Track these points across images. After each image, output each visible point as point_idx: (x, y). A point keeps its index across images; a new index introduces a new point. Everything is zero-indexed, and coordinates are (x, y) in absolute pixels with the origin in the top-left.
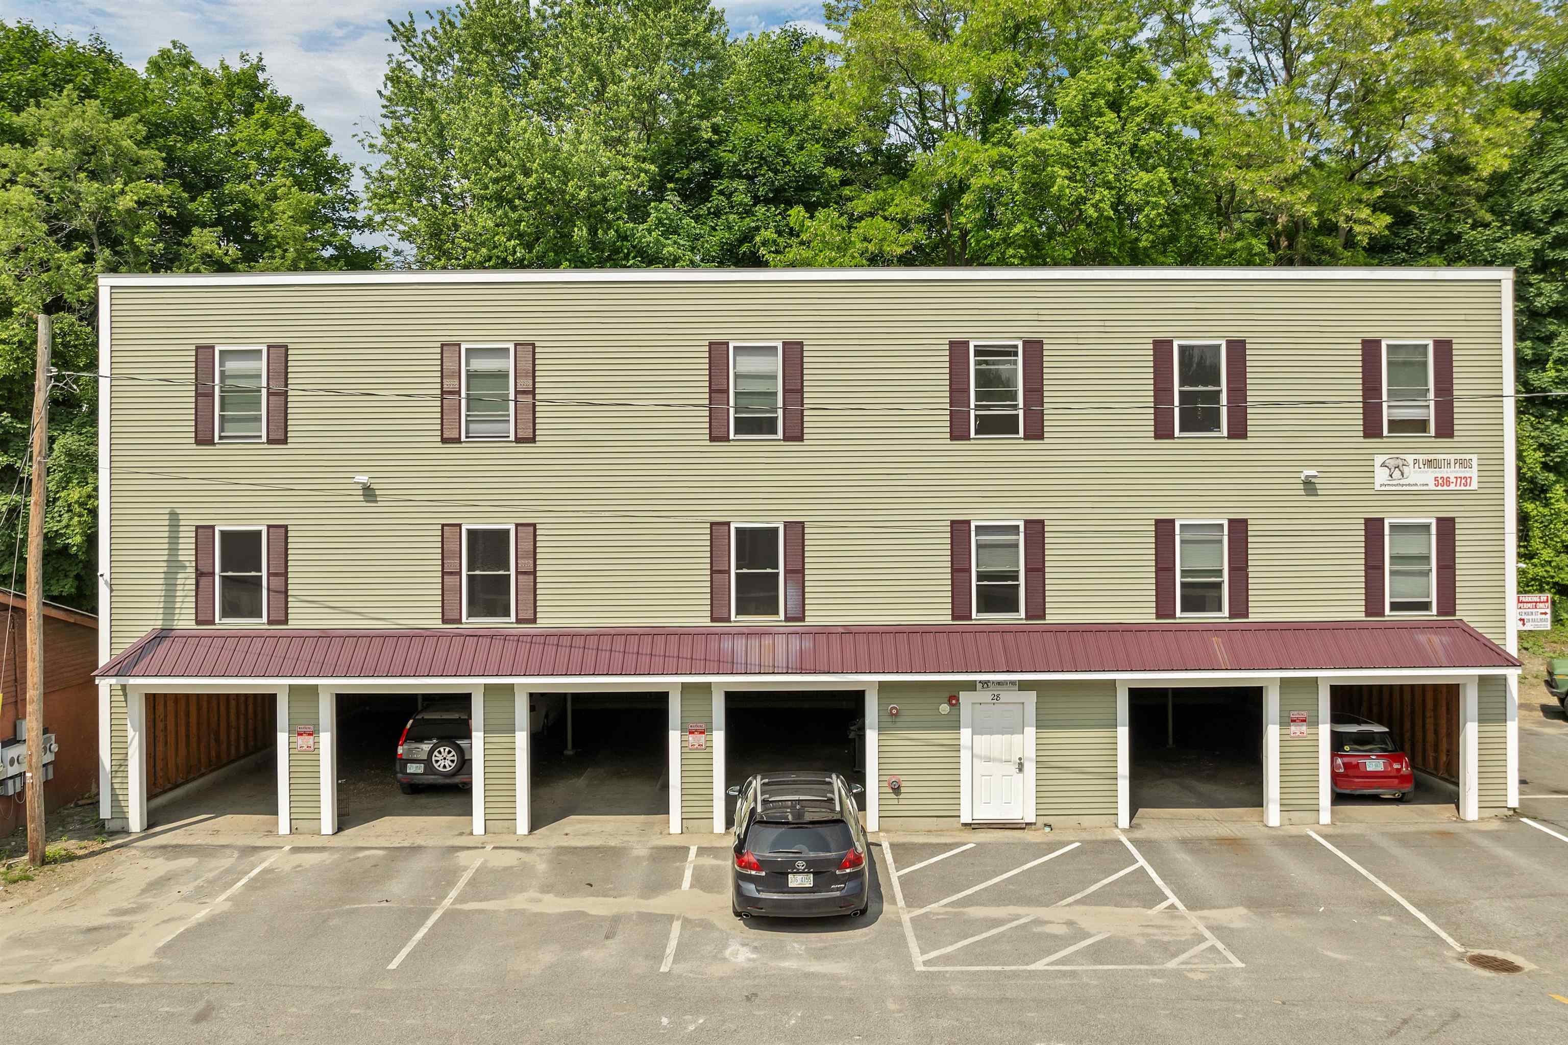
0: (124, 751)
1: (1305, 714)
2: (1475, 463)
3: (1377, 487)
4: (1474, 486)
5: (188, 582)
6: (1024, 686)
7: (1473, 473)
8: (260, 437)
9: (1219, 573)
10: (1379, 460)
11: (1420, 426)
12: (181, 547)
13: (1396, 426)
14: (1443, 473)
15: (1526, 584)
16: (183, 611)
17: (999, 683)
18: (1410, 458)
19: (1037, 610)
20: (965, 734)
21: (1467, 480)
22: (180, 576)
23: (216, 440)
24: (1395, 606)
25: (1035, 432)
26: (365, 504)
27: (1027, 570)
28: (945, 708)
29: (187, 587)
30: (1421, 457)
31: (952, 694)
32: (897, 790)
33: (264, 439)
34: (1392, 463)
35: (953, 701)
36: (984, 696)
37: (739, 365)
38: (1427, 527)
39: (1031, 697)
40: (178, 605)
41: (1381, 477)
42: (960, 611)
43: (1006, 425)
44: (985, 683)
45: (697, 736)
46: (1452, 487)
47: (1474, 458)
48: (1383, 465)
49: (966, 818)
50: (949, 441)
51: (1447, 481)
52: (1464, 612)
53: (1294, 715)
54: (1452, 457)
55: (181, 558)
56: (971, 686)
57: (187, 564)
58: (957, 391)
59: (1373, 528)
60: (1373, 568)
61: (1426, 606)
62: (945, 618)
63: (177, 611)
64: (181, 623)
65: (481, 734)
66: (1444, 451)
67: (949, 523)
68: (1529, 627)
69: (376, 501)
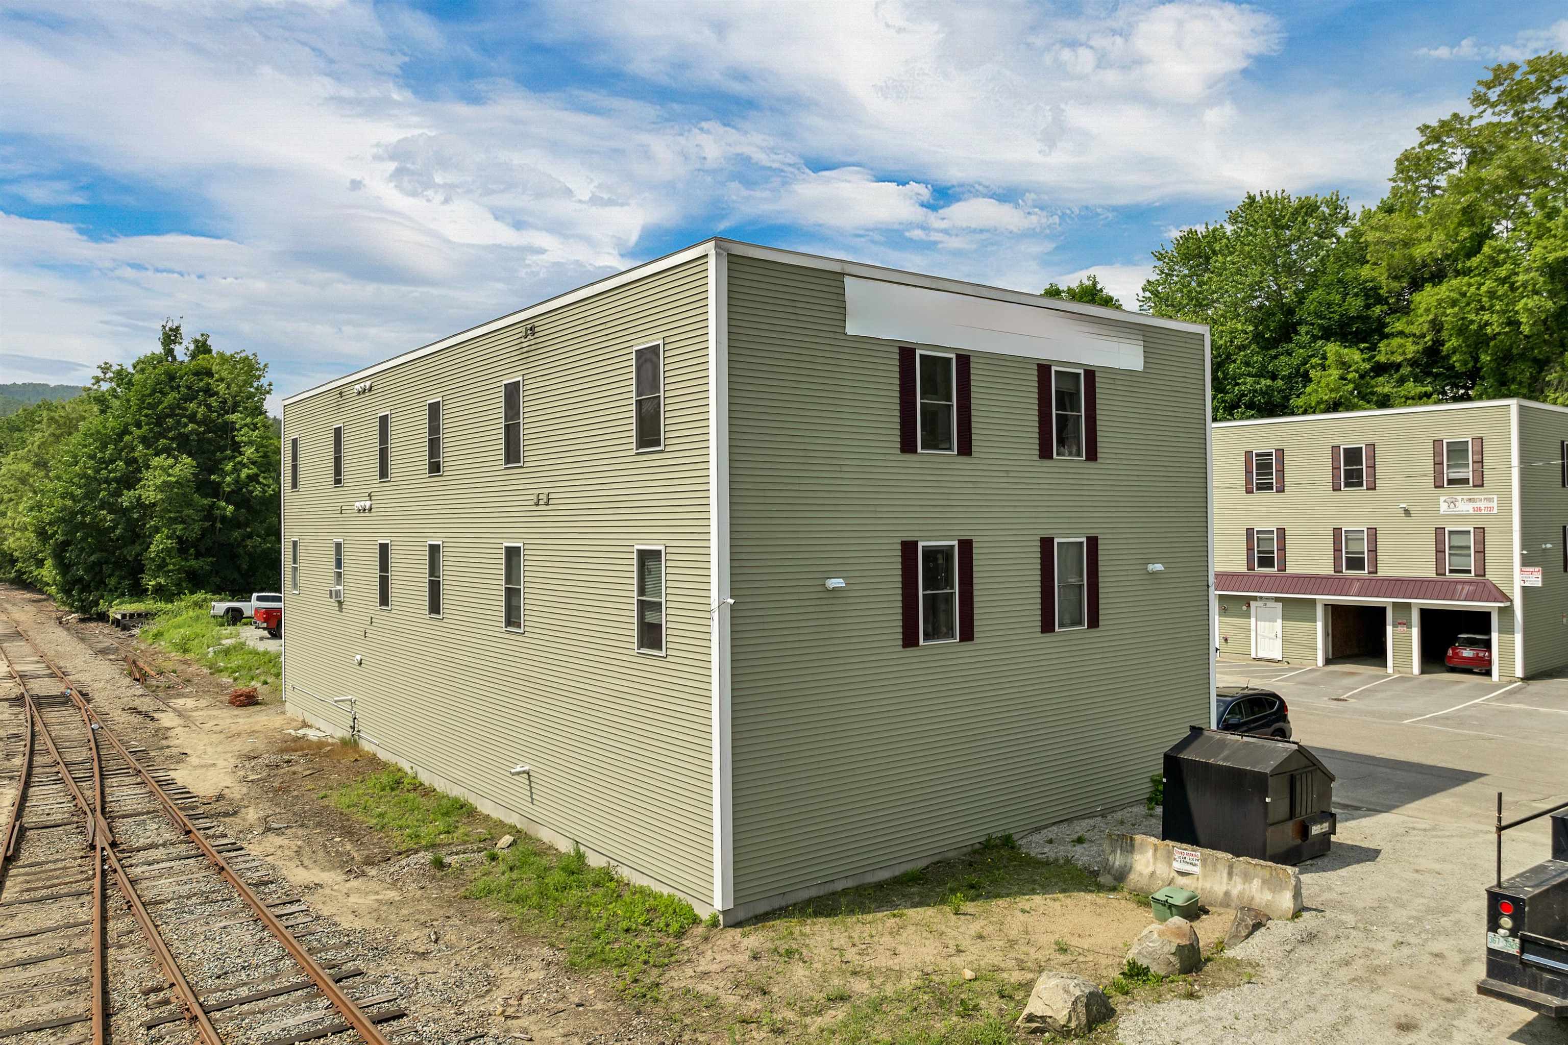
1: (1405, 621)
2: (1495, 500)
3: (1442, 512)
4: (1495, 511)
6: (1277, 600)
7: (1495, 505)
9: (1363, 553)
10: (1442, 499)
11: (1465, 481)
13: (1451, 482)
14: (1478, 505)
15: (1526, 562)
17: (1267, 598)
18: (1459, 498)
19: (1283, 568)
20: (1253, 620)
21: (1491, 508)
24: (1451, 571)
25: (1281, 490)
27: (1278, 550)
28: (1244, 608)
30: (1465, 497)
31: (1247, 601)
32: (1226, 640)
34: (1449, 500)
35: (1248, 605)
36: (1260, 603)
38: (1469, 532)
39: (1279, 605)
41: (1443, 507)
42: (1250, 568)
43: (1269, 487)
44: (1261, 598)
46: (1483, 512)
47: (1495, 497)
48: (1445, 501)
49: (1253, 656)
50: (1245, 494)
51: (1480, 509)
52: (1491, 576)
53: (1400, 621)
54: (1482, 497)
56: (1255, 598)
58: (1248, 472)
59: (1439, 531)
60: (1440, 551)
61: (1469, 571)
62: (1243, 569)
66: (1478, 494)
67: (1245, 530)
68: (1527, 584)
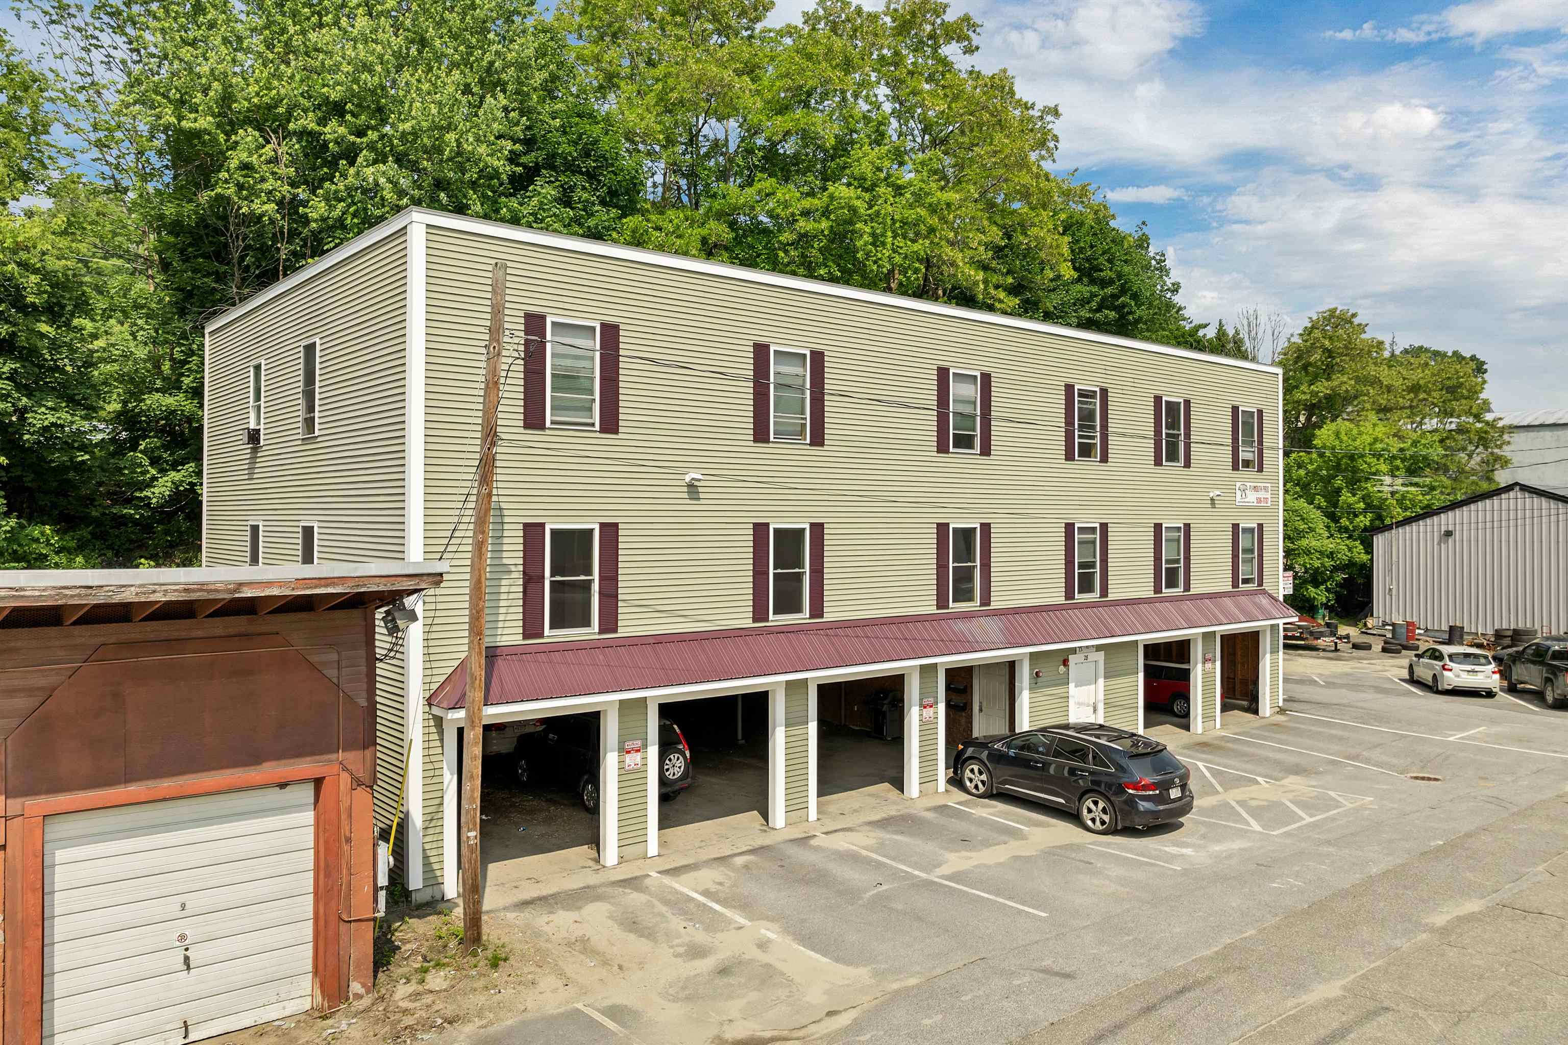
0: (439, 794)
1: (1211, 656)
2: (1269, 489)
3: (1237, 503)
4: (1269, 504)
5: (513, 589)
6: (1099, 648)
7: (1269, 495)
8: (593, 425)
9: (1179, 561)
10: (1238, 485)
11: (1251, 464)
12: (505, 548)
13: (1243, 463)
14: (1259, 495)
16: (507, 624)
17: (1087, 647)
18: (1248, 485)
19: (1104, 590)
20: (1072, 687)
21: (1267, 500)
22: (504, 582)
23: (548, 424)
24: (1243, 581)
25: (1105, 457)
26: (688, 501)
27: (1100, 561)
28: (1062, 669)
29: (512, 596)
30: (1252, 484)
31: (1064, 658)
33: (597, 428)
34: (1242, 488)
35: (1065, 663)
36: (1080, 658)
37: (954, 389)
38: (1253, 530)
39: (1102, 657)
40: (501, 617)
41: (1238, 498)
42: (1069, 593)
44: (1081, 648)
45: (928, 709)
46: (1262, 504)
47: (1270, 486)
48: (1239, 489)
50: (1063, 461)
51: (1260, 500)
52: (1266, 586)
53: (1208, 656)
54: (1262, 485)
55: (505, 561)
56: (1074, 651)
57: (513, 568)
60: (1235, 556)
61: (1252, 581)
62: (1062, 599)
63: (500, 624)
64: (504, 638)
65: (783, 728)
66: (1260, 481)
67: (1063, 525)
69: (699, 499)
